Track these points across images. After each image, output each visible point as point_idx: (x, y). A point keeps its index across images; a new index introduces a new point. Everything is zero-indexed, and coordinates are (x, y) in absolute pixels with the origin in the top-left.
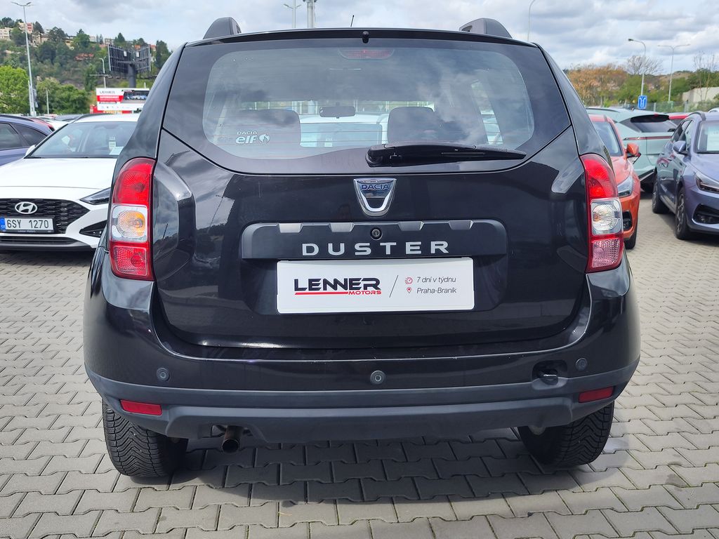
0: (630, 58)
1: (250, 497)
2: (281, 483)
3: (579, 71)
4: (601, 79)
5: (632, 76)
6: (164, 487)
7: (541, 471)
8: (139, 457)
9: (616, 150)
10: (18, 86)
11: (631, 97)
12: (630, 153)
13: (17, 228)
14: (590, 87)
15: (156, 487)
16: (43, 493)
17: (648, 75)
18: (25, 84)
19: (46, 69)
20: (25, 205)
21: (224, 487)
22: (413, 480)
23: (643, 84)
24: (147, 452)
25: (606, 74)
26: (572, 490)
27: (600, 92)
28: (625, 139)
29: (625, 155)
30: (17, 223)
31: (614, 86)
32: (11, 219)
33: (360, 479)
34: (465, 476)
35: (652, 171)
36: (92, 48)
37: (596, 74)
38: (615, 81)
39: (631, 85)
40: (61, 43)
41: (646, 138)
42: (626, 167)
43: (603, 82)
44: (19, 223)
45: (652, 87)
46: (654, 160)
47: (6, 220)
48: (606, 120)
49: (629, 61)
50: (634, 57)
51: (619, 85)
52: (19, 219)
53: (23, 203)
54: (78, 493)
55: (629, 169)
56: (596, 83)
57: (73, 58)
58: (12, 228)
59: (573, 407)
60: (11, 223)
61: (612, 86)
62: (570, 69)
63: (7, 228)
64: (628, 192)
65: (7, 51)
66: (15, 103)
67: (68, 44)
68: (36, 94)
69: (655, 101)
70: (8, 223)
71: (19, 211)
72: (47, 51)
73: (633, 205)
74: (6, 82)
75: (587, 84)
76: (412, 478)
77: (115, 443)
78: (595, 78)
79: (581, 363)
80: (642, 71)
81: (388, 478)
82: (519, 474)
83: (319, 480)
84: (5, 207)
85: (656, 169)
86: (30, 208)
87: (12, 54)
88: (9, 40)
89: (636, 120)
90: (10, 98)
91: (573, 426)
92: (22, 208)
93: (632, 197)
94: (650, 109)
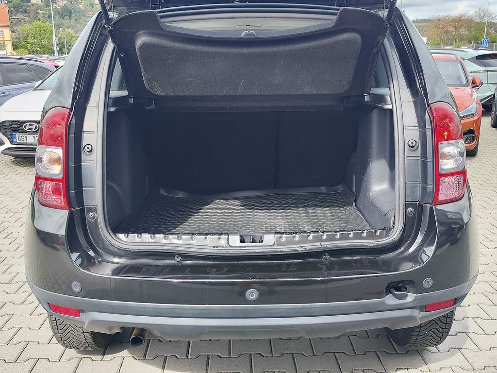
0: (477, 10)
1: (163, 368)
2: (189, 357)
3: (439, 20)
4: (455, 26)
5: (478, 23)
6: (99, 357)
7: (396, 351)
8: (76, 338)
9: (465, 82)
10: (47, 35)
11: (477, 39)
12: (474, 84)
13: (25, 141)
14: (447, 32)
15: (93, 357)
16: (7, 361)
17: (490, 22)
18: (52, 33)
19: (65, 23)
20: (30, 125)
21: (145, 359)
22: (293, 356)
23: (486, 29)
24: (82, 334)
25: (459, 22)
26: (420, 369)
27: (455, 35)
28: (471, 72)
29: (471, 86)
30: (25, 138)
31: (465, 31)
32: (21, 135)
33: (251, 354)
34: (334, 353)
35: (491, 95)
36: (96, 8)
37: (451, 22)
38: (465, 28)
39: (477, 30)
40: (76, 5)
41: (487, 71)
42: (471, 95)
43: (456, 28)
44: (26, 138)
45: (492, 31)
46: (493, 87)
47: (17, 135)
48: (457, 59)
49: (476, 12)
50: (480, 9)
51: (468, 31)
52: (26, 135)
53: (28, 124)
54: (33, 361)
55: (473, 97)
56: (451, 29)
57: (84, 15)
58: (21, 142)
59: (420, 316)
60: (21, 138)
61: (463, 31)
62: (432, 19)
63: (18, 141)
64: (473, 114)
65: (40, 11)
66: (44, 47)
67: (81, 6)
68: (57, 41)
69: (495, 42)
70: (19, 138)
71: (26, 129)
72: (66, 10)
73: (476, 124)
74: (38, 33)
75: (445, 30)
76: (293, 354)
77: (57, 327)
78: (451, 25)
79: (427, 283)
80: (485, 20)
81: (273, 354)
82: (378, 353)
83: (219, 354)
84: (16, 126)
85: (494, 94)
86: (34, 127)
87: (43, 13)
88: (41, 3)
89: (480, 57)
90: (42, 43)
91: (420, 326)
92: (28, 127)
93: (476, 118)
94: (491, 48)
